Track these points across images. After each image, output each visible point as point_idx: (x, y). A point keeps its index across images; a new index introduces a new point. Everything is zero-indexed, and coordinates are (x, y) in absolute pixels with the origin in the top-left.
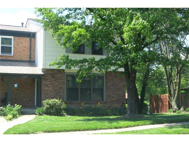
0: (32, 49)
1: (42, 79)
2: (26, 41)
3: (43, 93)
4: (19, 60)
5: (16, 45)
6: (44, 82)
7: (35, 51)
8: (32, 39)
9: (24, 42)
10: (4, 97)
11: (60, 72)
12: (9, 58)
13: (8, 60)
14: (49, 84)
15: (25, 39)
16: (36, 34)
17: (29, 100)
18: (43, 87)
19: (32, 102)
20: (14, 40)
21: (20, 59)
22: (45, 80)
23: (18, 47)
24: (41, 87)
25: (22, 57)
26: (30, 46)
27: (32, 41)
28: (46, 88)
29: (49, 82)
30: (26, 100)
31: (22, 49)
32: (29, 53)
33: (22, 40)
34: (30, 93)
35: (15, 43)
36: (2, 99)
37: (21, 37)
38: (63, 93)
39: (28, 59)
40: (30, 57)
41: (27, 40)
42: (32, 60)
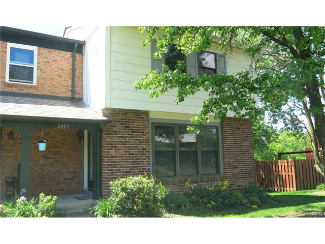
0: (76, 74)
1: (103, 133)
2: (63, 58)
3: (106, 162)
4: (50, 94)
5: (43, 64)
6: (107, 139)
7: (82, 78)
8: (77, 55)
9: (60, 60)
10: (16, 175)
11: (140, 118)
12: (26, 91)
13: (25, 94)
14: (118, 142)
15: (63, 55)
16: (84, 45)
17: (71, 179)
18: (104, 149)
19: (77, 183)
20: (39, 54)
21: (52, 94)
22: (109, 133)
23: (46, 68)
24: (101, 149)
25: (55, 89)
26: (73, 70)
27: (77, 59)
28: (113, 152)
29: (117, 139)
30: (64, 179)
31: (57, 73)
32: (70, 83)
33: (56, 55)
34: (73, 164)
35: (40, 61)
36: (10, 180)
37: (53, 50)
38: (146, 162)
39: (69, 95)
40: (73, 91)
41: (66, 57)
42: (77, 96)
